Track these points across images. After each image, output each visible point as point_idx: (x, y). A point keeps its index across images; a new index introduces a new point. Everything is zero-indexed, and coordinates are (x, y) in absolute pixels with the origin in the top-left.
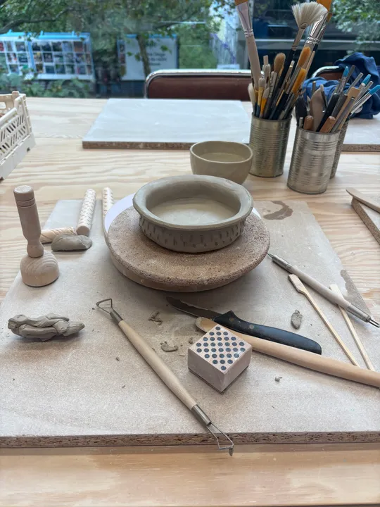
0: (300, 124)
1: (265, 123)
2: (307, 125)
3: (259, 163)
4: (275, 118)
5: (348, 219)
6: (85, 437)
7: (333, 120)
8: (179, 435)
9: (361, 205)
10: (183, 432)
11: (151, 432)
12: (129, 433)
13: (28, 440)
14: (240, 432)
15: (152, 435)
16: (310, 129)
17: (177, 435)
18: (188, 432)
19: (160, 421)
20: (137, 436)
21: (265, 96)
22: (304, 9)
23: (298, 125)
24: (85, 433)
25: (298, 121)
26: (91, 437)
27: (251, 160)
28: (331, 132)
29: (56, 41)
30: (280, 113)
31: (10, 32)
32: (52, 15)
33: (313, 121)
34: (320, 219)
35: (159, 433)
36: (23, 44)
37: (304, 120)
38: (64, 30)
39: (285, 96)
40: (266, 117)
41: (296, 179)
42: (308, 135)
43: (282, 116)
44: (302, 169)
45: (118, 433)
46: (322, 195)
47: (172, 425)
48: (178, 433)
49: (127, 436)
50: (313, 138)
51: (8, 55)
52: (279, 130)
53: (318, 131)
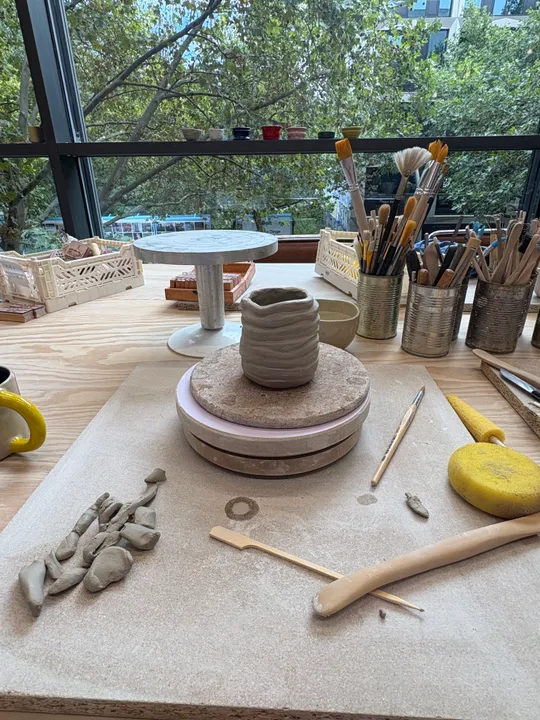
0: (413, 279)
1: (374, 280)
2: (421, 279)
3: (369, 324)
4: (383, 274)
5: (479, 387)
6: (97, 702)
7: (450, 273)
8: (238, 708)
9: (493, 370)
10: (243, 704)
11: (196, 701)
12: (161, 700)
13: (15, 700)
14: (333, 710)
15: (197, 707)
16: (425, 284)
17: (233, 709)
18: (251, 705)
19: (212, 681)
20: (173, 705)
21: (371, 250)
22: (407, 155)
23: (410, 280)
24: (97, 697)
25: (410, 276)
26: (105, 702)
27: (358, 317)
28: (448, 287)
29: (179, 222)
30: (388, 267)
31: (138, 216)
32: (176, 200)
33: (428, 275)
34: (443, 387)
35: (207, 703)
36: (149, 225)
37: (416, 275)
38: (188, 213)
39: (393, 249)
40: (373, 273)
41: (411, 341)
42: (422, 291)
43: (390, 272)
44: (419, 329)
45: (146, 700)
46: (444, 359)
47: (228, 689)
48: (235, 705)
49: (160, 705)
50: (430, 294)
51: (135, 235)
52: (389, 288)
53: (435, 285)
